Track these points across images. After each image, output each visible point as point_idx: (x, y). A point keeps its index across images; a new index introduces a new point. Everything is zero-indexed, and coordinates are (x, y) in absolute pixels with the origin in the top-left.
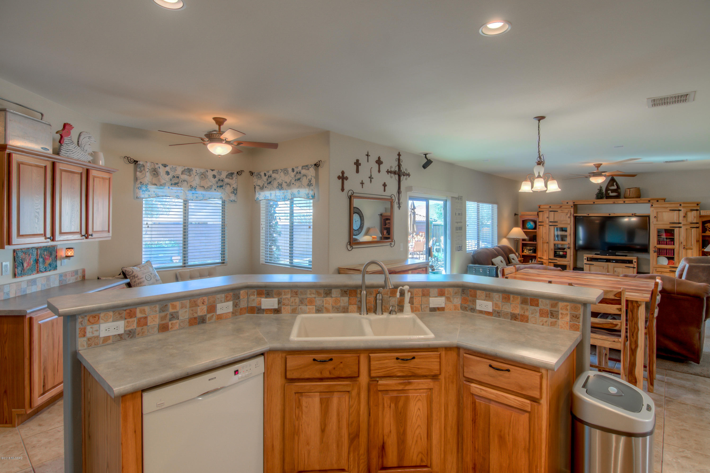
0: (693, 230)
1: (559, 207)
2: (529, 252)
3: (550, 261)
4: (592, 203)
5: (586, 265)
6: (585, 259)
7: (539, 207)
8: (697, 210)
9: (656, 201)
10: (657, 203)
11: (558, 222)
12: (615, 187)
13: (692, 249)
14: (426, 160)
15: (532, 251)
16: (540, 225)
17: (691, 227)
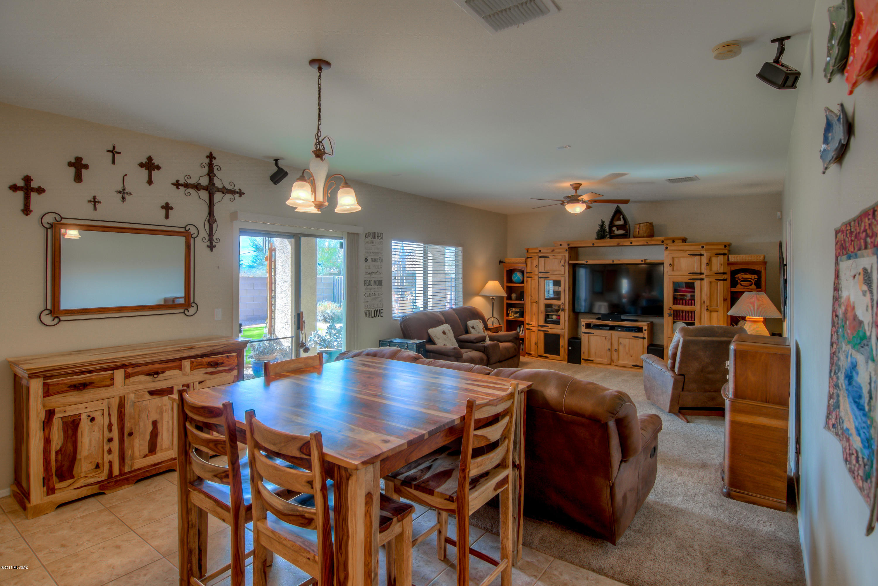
0: (719, 283)
2: (515, 315)
3: (540, 328)
4: (591, 245)
5: (583, 334)
6: (583, 326)
7: (528, 251)
8: (724, 254)
9: (671, 241)
10: (673, 244)
11: (549, 273)
12: (621, 222)
13: (717, 311)
15: (518, 314)
16: (528, 277)
17: (716, 280)
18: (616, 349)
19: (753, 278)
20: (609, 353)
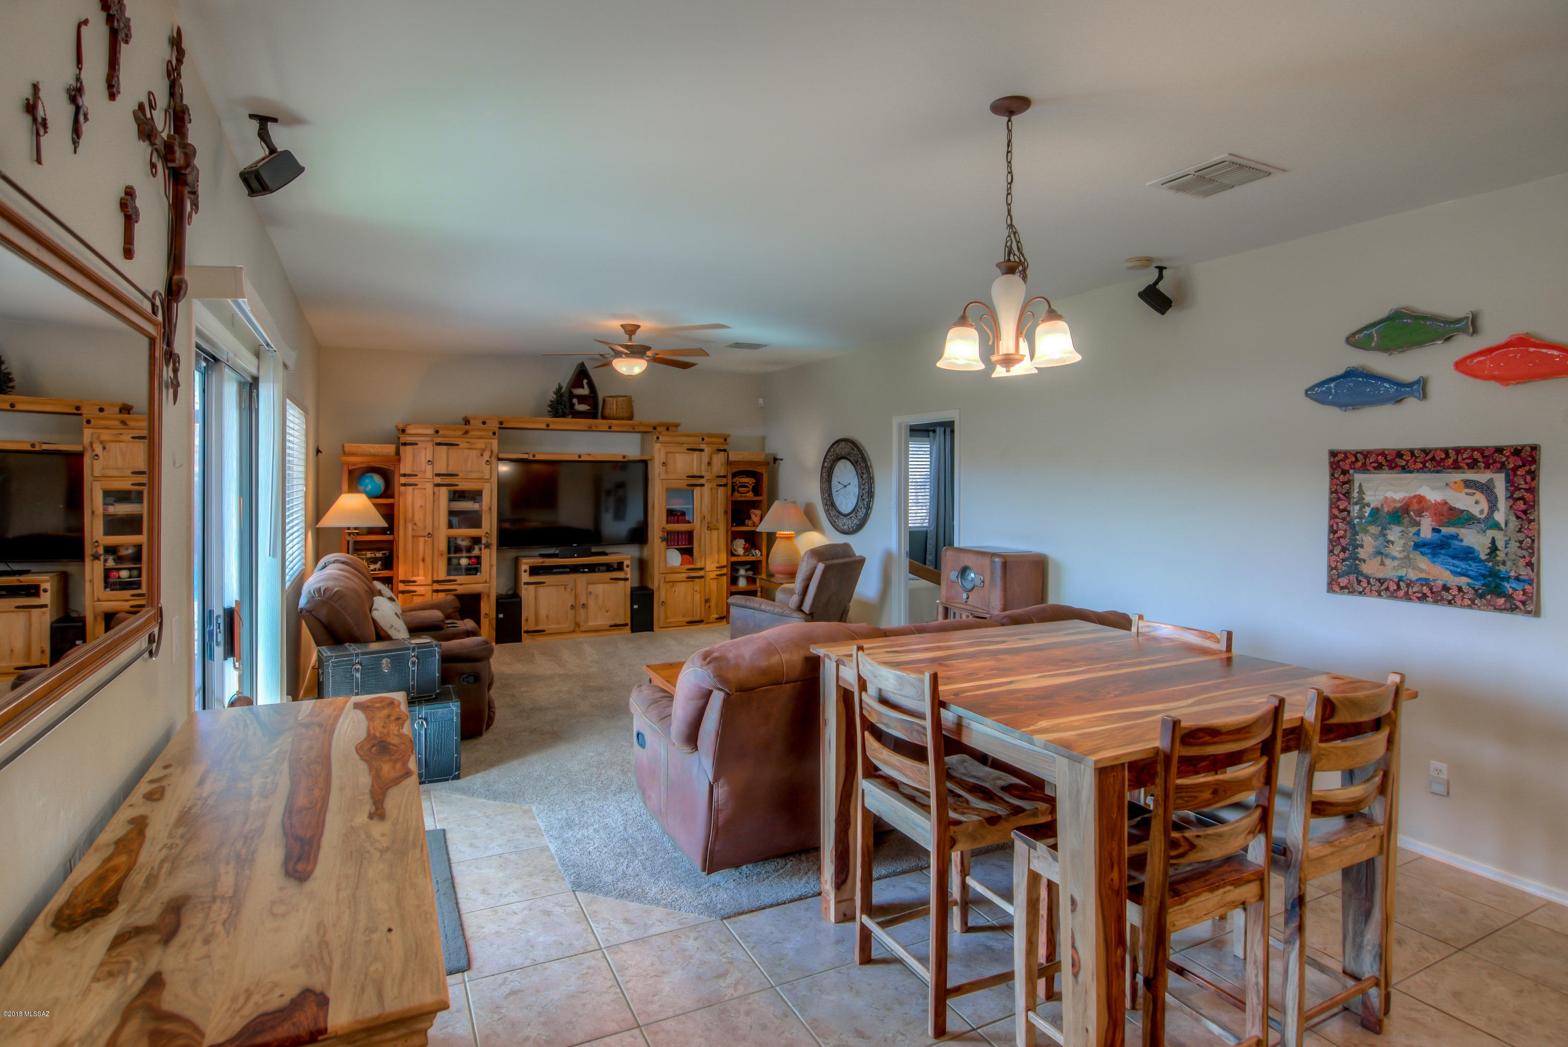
0: (719, 491)
1: (460, 433)
2: (372, 567)
3: (436, 587)
4: (544, 426)
5: (526, 586)
6: (525, 571)
7: (403, 431)
8: (725, 451)
9: (665, 428)
10: (667, 433)
11: (458, 475)
12: (585, 391)
13: (718, 529)
15: (380, 563)
16: (404, 485)
17: (717, 485)
18: (584, 605)
19: (751, 482)
20: (571, 612)
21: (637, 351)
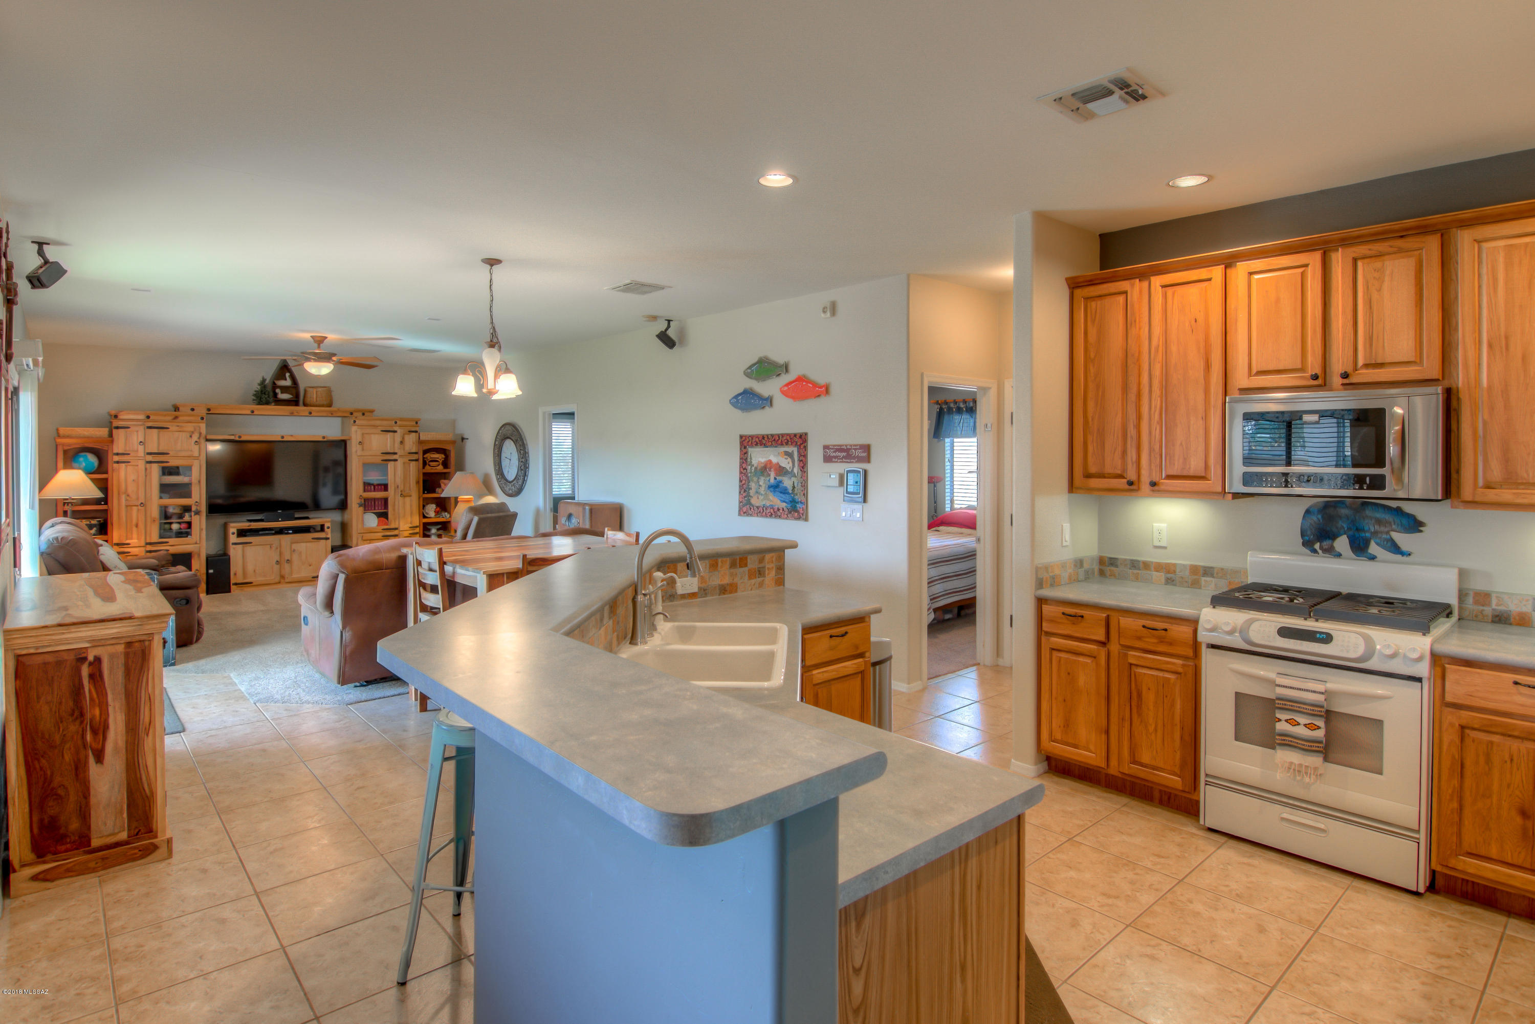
0: (411, 464)
1: (170, 418)
3: (149, 548)
4: (249, 412)
5: (234, 546)
6: (233, 534)
7: (116, 417)
8: (416, 432)
9: (361, 414)
10: (363, 417)
11: (168, 454)
12: (288, 383)
13: (410, 496)
14: (39, 261)
16: (118, 462)
17: (409, 460)
18: (288, 560)
19: (440, 458)
20: (277, 567)
21: (325, 357)
